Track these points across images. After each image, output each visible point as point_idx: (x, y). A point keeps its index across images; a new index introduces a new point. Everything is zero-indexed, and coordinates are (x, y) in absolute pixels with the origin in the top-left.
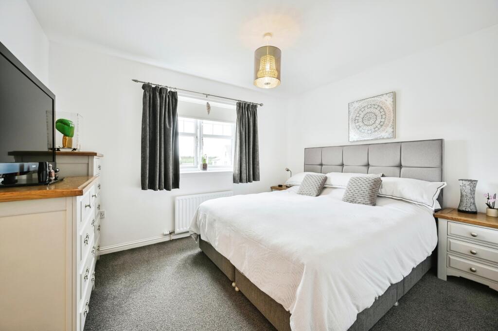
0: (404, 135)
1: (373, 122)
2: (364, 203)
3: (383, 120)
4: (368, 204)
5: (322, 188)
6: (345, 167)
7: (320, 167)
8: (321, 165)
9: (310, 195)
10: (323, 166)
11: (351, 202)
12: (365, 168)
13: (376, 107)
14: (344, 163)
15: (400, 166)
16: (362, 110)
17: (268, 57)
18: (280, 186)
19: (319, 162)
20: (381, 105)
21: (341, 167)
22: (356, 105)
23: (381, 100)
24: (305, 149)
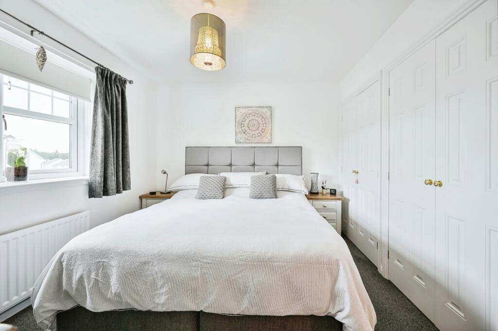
0: (278, 141)
1: (257, 128)
2: (270, 198)
3: (264, 128)
4: (273, 198)
5: (224, 189)
6: (233, 167)
7: (206, 167)
8: (208, 165)
9: (215, 198)
10: (210, 167)
11: (260, 198)
12: (251, 168)
13: (259, 116)
14: (232, 163)
15: (277, 165)
16: (248, 116)
17: (208, 31)
18: (153, 193)
19: (206, 163)
20: (263, 115)
21: (229, 167)
22: (243, 111)
23: (263, 111)
24: (186, 147)
